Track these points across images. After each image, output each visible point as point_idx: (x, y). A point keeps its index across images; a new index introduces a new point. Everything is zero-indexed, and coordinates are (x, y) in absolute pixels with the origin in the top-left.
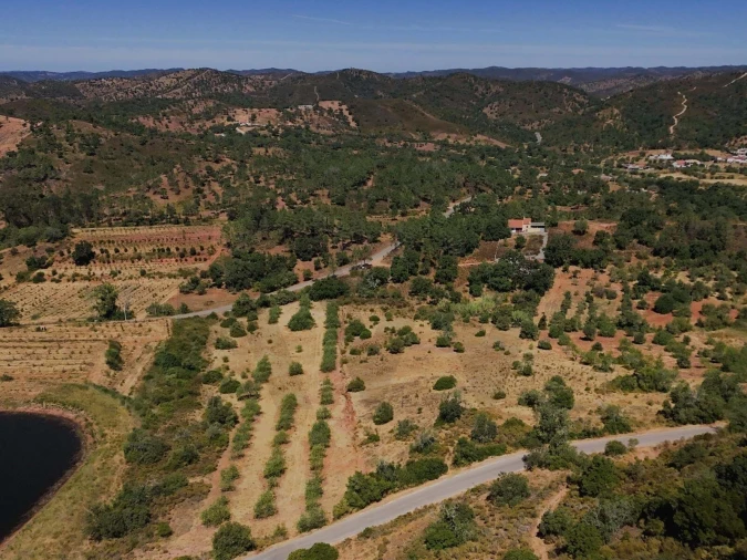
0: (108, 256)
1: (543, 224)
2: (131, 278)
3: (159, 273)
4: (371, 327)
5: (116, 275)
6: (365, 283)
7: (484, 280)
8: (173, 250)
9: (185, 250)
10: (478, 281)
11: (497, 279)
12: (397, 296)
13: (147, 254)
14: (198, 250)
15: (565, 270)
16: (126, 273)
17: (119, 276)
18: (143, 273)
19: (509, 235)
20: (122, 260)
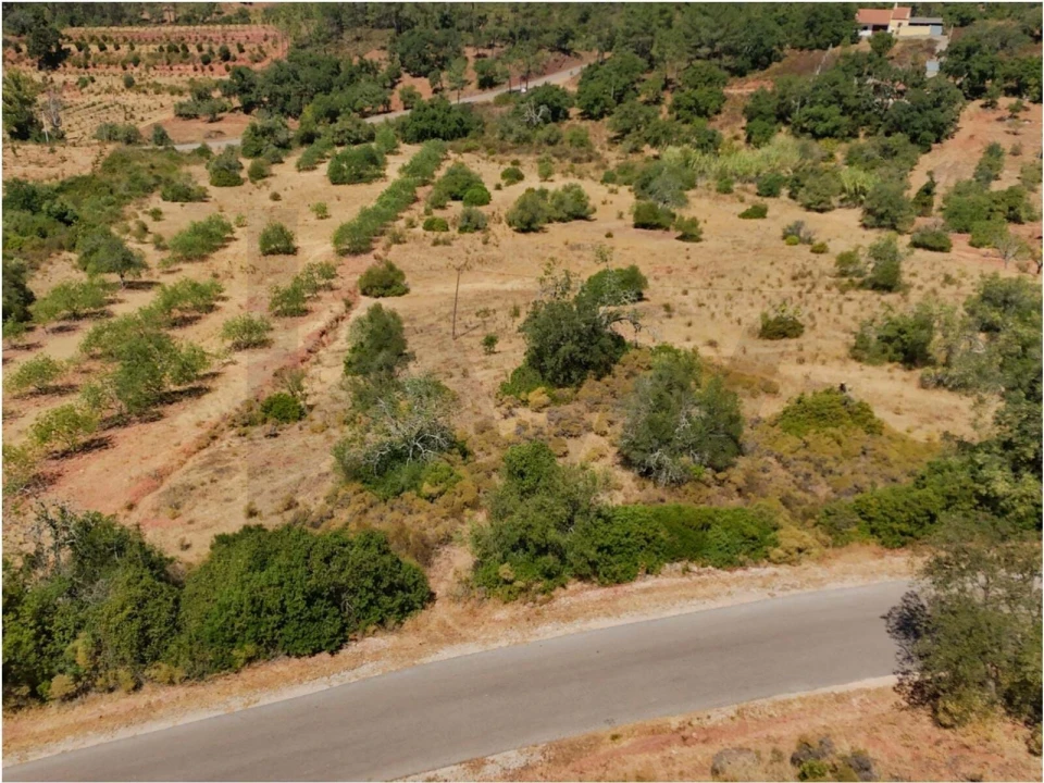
0: (87, 56)
1: (939, 20)
2: (108, 91)
3: (156, 84)
4: (498, 187)
5: (85, 85)
6: (518, 113)
7: (783, 116)
8: (193, 49)
9: (211, 51)
10: (768, 117)
11: (815, 110)
12: (582, 142)
13: (150, 55)
14: (234, 51)
15: (991, 105)
16: (103, 82)
17: (91, 86)
18: (129, 84)
19: (855, 39)
20: (109, 64)
